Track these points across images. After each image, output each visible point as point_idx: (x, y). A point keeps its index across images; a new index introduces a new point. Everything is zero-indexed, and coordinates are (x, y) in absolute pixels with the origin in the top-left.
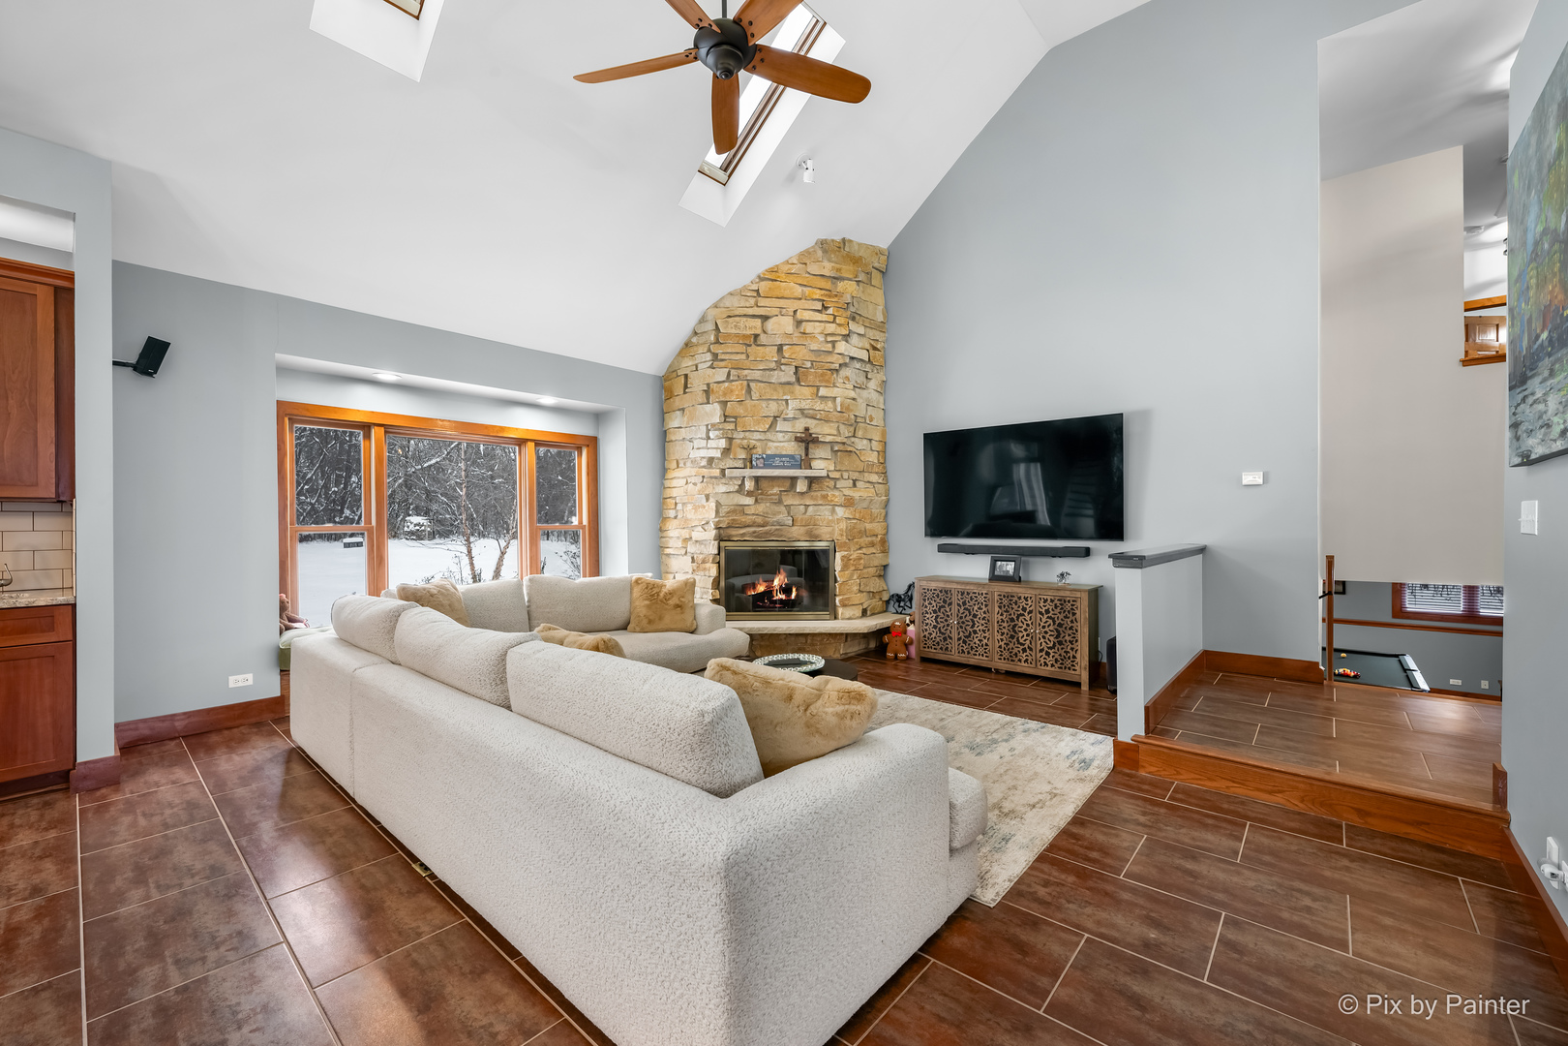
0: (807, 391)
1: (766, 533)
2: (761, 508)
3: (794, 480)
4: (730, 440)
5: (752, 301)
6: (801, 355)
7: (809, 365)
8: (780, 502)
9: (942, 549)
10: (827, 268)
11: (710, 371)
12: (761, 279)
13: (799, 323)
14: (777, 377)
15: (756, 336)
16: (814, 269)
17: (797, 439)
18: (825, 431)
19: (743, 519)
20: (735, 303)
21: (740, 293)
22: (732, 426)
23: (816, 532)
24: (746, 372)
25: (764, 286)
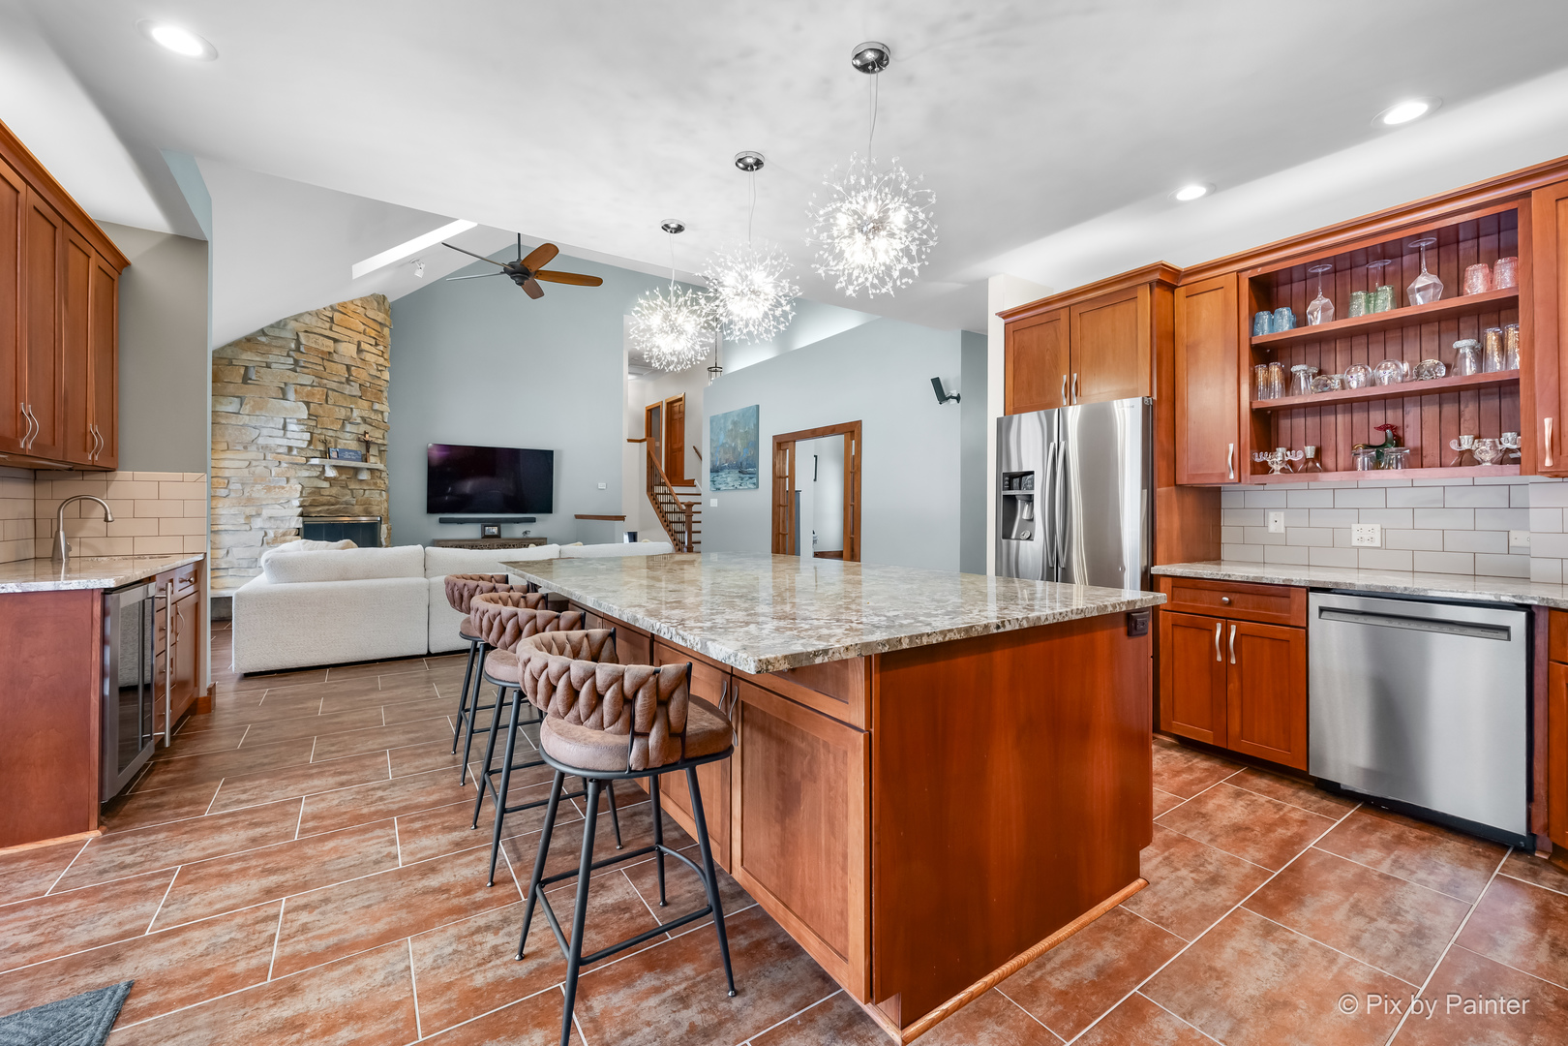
0: (365, 404)
1: (337, 510)
2: (334, 491)
3: (357, 470)
4: (312, 434)
5: (328, 325)
6: (362, 375)
7: (368, 384)
8: (346, 487)
9: (442, 521)
10: (380, 317)
11: (292, 374)
12: (332, 308)
13: (360, 350)
14: (347, 389)
15: (330, 353)
16: (371, 314)
17: (359, 440)
18: (375, 435)
19: (321, 499)
20: (313, 321)
21: (317, 314)
22: (313, 423)
23: (370, 510)
24: (325, 381)
25: (337, 316)
